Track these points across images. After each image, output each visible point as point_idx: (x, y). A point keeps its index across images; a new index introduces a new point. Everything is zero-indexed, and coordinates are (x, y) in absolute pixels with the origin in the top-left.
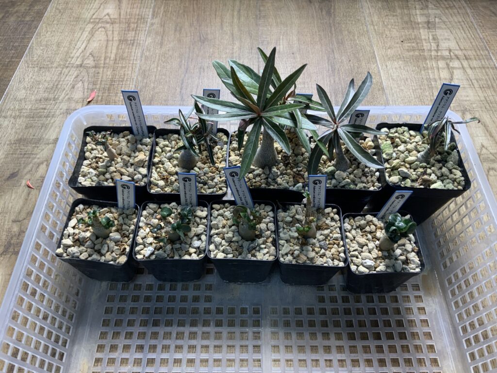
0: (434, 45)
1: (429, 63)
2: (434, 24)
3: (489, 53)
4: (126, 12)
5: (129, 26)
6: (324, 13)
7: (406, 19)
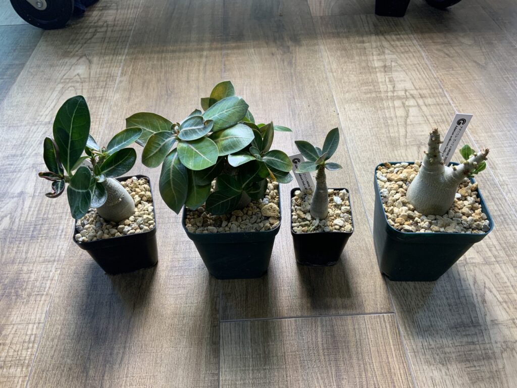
0: (390, 87)
1: (385, 104)
2: (391, 68)
3: (443, 91)
4: (96, 72)
5: (98, 84)
6: (286, 63)
7: (364, 64)
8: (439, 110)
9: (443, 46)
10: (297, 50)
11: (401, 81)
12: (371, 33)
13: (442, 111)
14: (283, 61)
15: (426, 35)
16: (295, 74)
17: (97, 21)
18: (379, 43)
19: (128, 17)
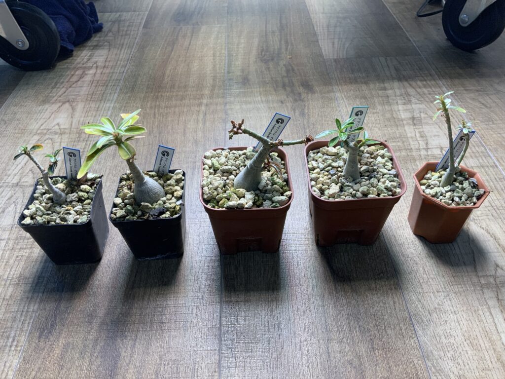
8: (485, 174)
9: (477, 94)
10: (310, 97)
11: (435, 136)
12: (393, 79)
13: (488, 175)
14: (294, 110)
15: (457, 81)
16: (309, 127)
17: (87, 62)
18: (403, 90)
19: (121, 58)
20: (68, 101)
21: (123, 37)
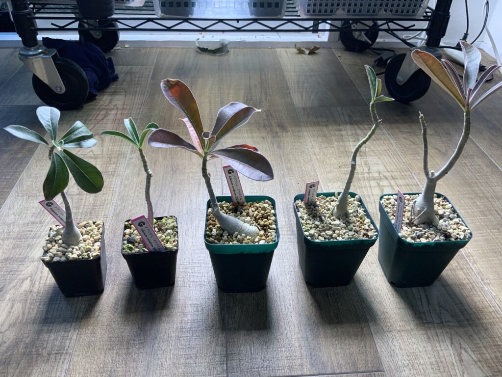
0: (366, 169)
1: (362, 183)
3: (411, 174)
4: (108, 149)
5: (110, 160)
6: (275, 146)
7: (342, 149)
9: (408, 135)
10: (284, 135)
11: (375, 164)
12: (346, 123)
14: (273, 144)
15: (394, 125)
16: (284, 156)
17: (108, 105)
18: (353, 131)
19: (136, 102)
20: (98, 134)
21: (136, 86)
